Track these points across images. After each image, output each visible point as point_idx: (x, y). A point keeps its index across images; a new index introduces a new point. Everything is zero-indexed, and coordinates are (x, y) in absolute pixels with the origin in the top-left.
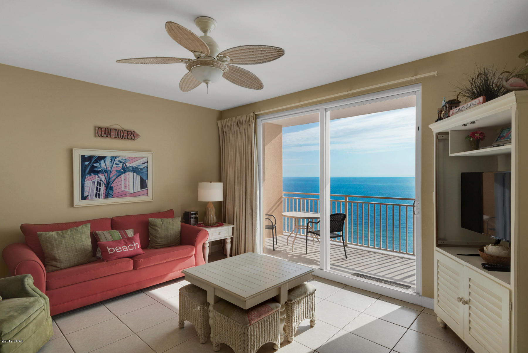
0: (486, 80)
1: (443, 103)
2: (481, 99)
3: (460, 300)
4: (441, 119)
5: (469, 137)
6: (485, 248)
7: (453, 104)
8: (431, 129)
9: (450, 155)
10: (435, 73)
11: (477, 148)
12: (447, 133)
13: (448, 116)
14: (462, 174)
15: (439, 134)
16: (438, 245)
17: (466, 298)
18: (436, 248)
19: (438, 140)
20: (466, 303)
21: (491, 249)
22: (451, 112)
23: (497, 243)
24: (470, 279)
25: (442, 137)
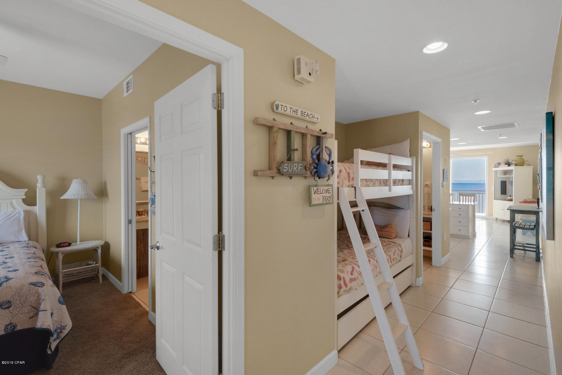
0: (508, 161)
1: (496, 163)
2: (507, 165)
3: (502, 210)
4: (496, 167)
5: (503, 172)
6: (508, 198)
7: (499, 164)
8: (492, 169)
9: (498, 176)
10: (493, 153)
11: (505, 175)
12: (497, 171)
13: (498, 167)
14: (501, 181)
15: (495, 171)
16: (494, 199)
17: (503, 208)
18: (494, 200)
19: (495, 172)
20: (503, 210)
21: (509, 198)
22: (499, 166)
23: (510, 196)
24: (504, 204)
25: (496, 172)
